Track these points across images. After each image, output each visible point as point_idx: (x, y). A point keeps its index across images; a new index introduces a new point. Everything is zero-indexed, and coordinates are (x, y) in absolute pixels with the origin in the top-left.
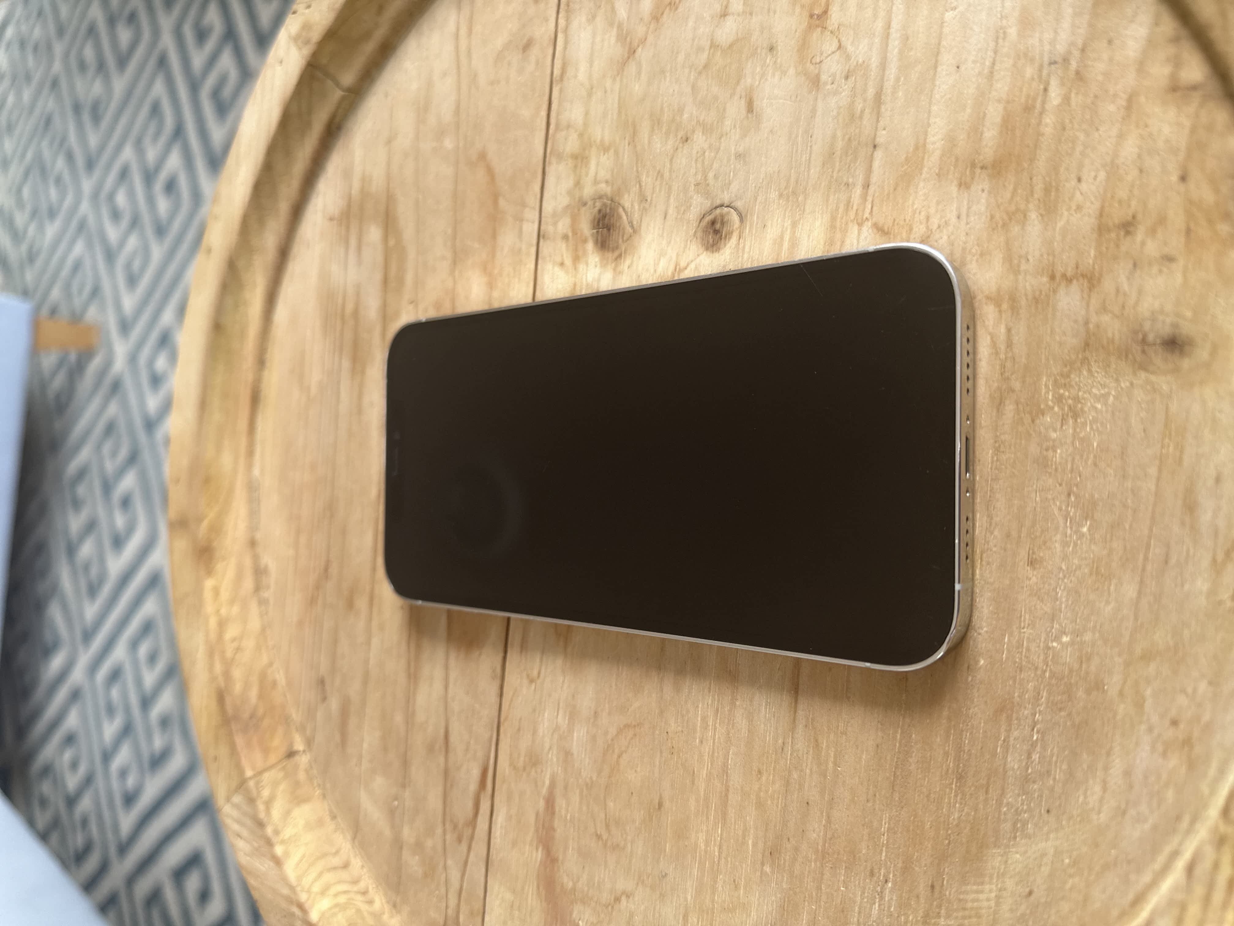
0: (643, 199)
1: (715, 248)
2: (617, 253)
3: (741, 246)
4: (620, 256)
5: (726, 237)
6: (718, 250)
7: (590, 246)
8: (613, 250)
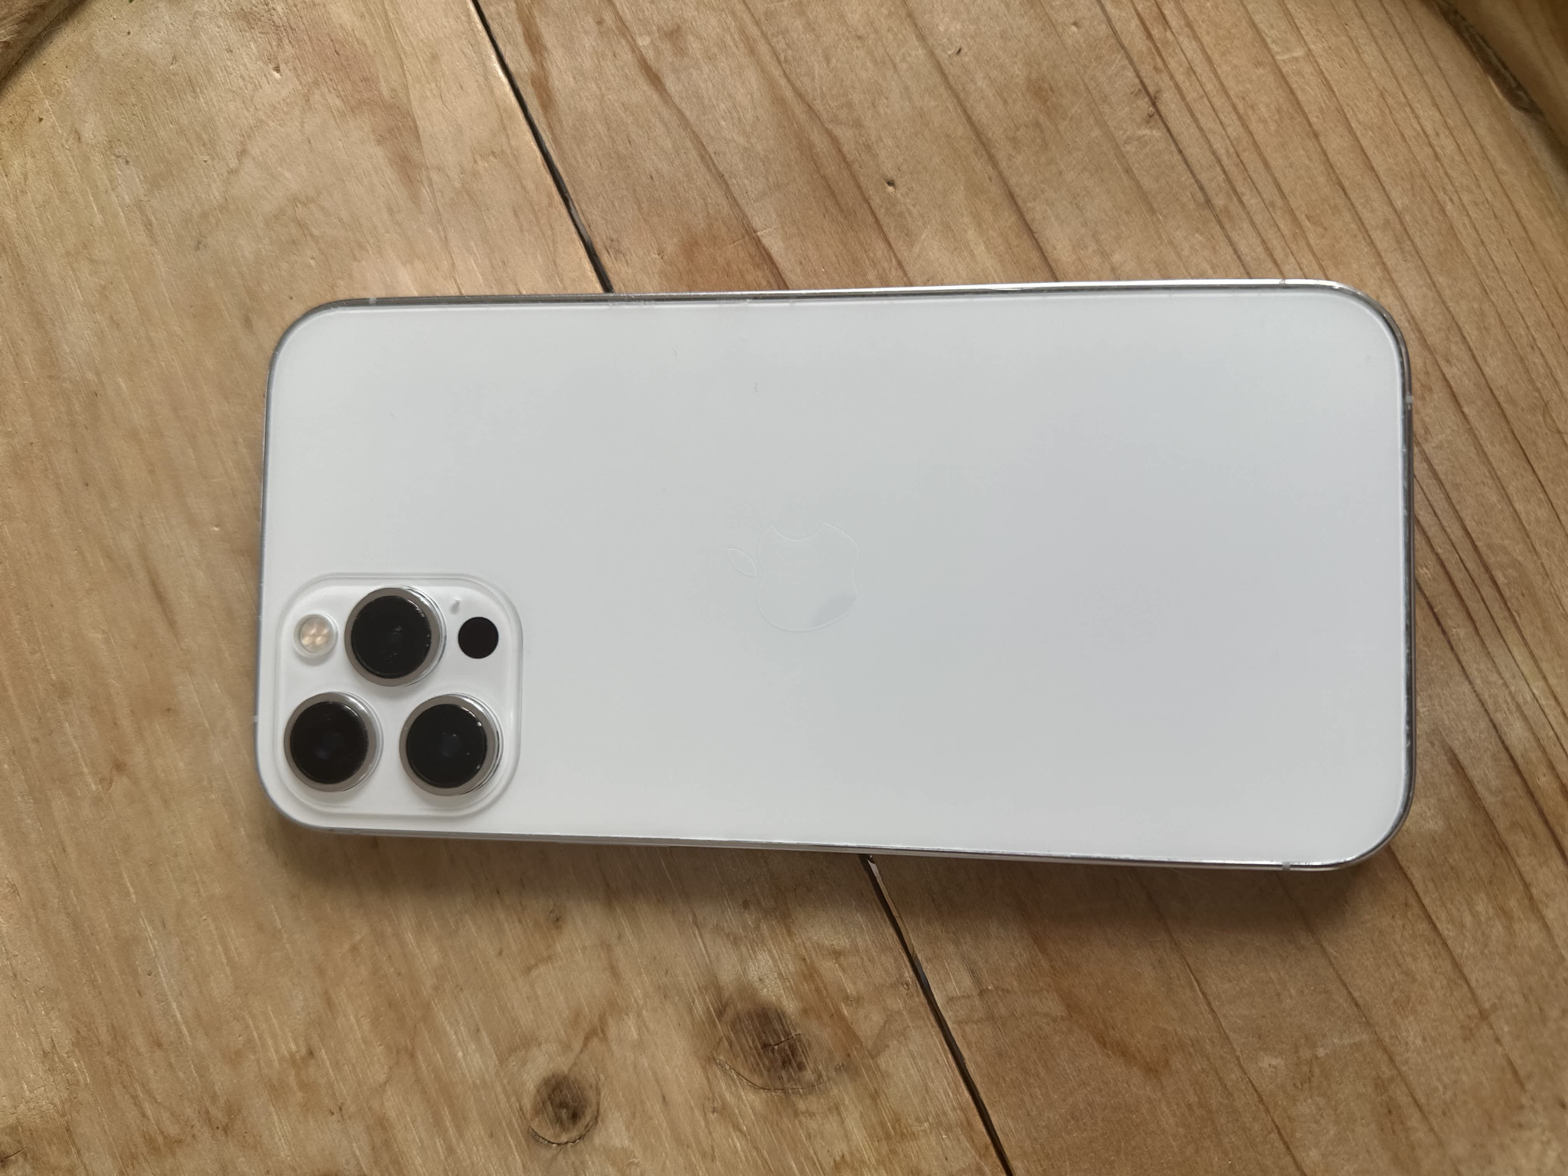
0: (723, 1111)
1: (553, 1082)
2: (730, 1014)
3: (513, 1099)
4: (720, 1013)
5: (544, 1103)
6: (546, 1082)
7: (790, 1006)
8: (738, 1018)
